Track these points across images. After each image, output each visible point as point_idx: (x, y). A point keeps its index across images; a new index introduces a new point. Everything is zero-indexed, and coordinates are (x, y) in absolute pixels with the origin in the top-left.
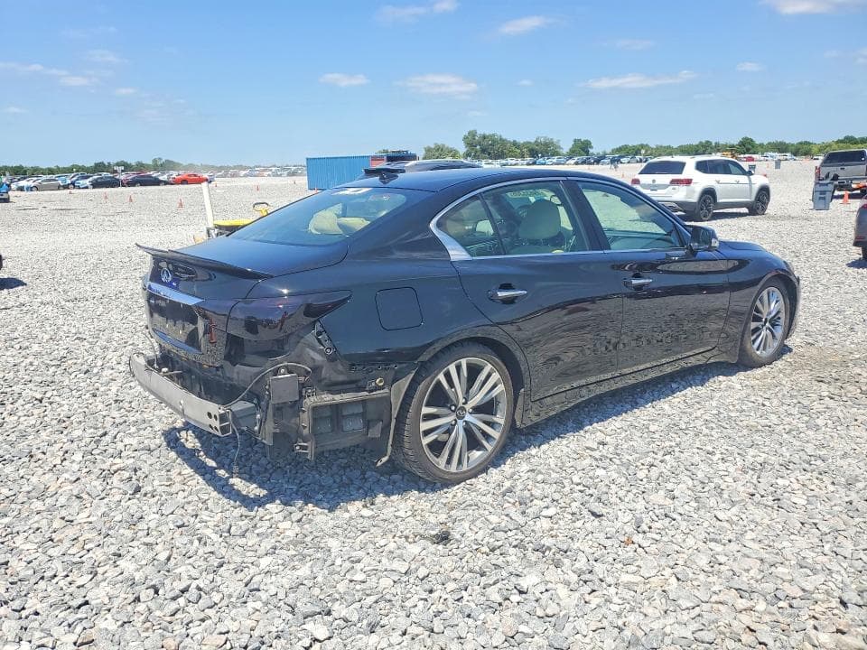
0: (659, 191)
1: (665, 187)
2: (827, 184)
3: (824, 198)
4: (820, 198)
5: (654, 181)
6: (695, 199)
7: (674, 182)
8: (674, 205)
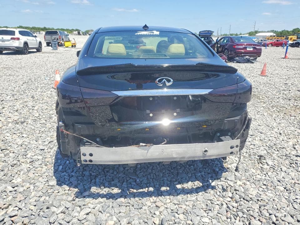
0: (6, 42)
1: (8, 40)
2: (56, 42)
3: (56, 46)
4: (55, 46)
5: (2, 38)
6: (22, 46)
7: (12, 39)
8: (15, 48)
